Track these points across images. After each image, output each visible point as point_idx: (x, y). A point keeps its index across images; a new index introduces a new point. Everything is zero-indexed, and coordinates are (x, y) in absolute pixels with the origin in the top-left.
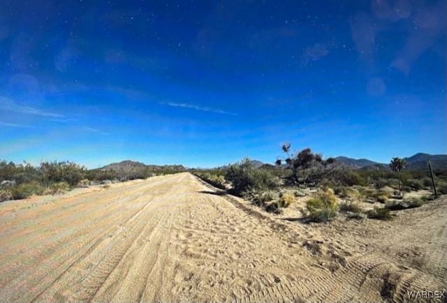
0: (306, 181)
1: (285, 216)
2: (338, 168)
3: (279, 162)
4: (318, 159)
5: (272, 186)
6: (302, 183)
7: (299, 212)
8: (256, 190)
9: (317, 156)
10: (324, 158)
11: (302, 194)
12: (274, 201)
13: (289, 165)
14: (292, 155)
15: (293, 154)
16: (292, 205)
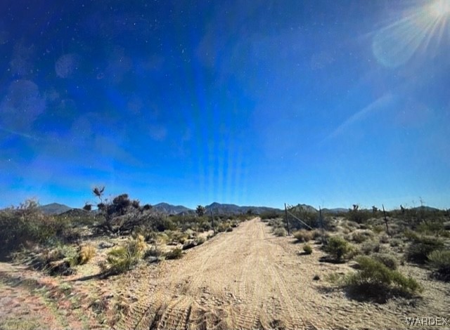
0: (120, 229)
1: (80, 275)
2: (154, 214)
3: (88, 207)
4: (136, 205)
5: (72, 239)
6: (115, 231)
7: (98, 267)
8: (40, 247)
9: (134, 202)
10: (141, 205)
11: (109, 244)
12: (66, 259)
13: (101, 211)
14: (106, 200)
15: (108, 199)
16: (92, 260)
